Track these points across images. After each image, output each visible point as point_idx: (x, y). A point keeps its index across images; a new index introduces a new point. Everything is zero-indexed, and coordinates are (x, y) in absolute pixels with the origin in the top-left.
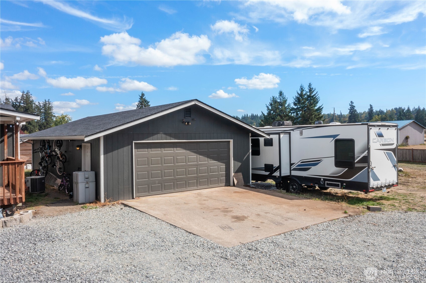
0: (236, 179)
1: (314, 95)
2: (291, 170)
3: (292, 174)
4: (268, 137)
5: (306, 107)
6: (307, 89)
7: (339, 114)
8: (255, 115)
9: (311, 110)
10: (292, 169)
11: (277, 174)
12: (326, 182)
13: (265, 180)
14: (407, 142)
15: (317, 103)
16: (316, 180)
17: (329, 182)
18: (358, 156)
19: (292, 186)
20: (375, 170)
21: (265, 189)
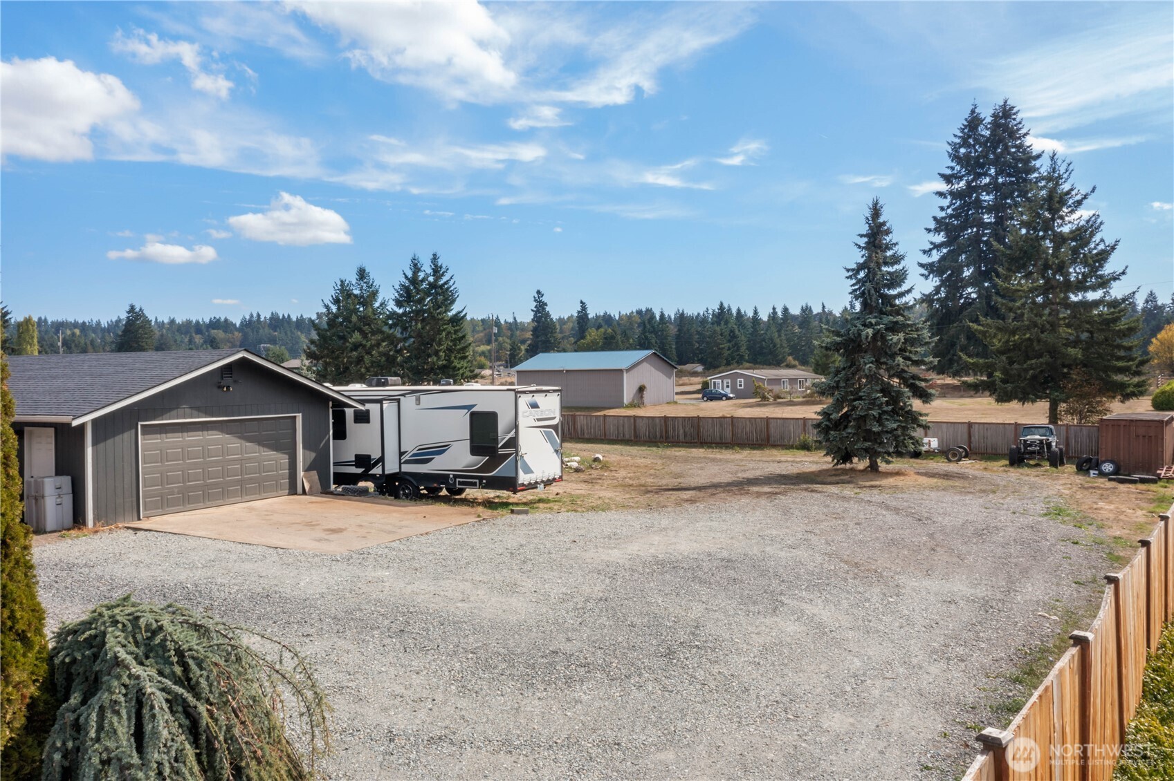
0: (309, 481)
1: (446, 283)
2: (400, 464)
3: (403, 470)
4: (361, 407)
5: (425, 311)
6: (427, 268)
7: (511, 320)
8: (281, 317)
9: (439, 319)
10: (402, 461)
11: (377, 471)
12: (457, 480)
13: (355, 483)
14: (642, 397)
15: (453, 302)
16: (441, 478)
17: (461, 480)
18: (503, 437)
19: (404, 490)
20: (526, 458)
21: (360, 496)
